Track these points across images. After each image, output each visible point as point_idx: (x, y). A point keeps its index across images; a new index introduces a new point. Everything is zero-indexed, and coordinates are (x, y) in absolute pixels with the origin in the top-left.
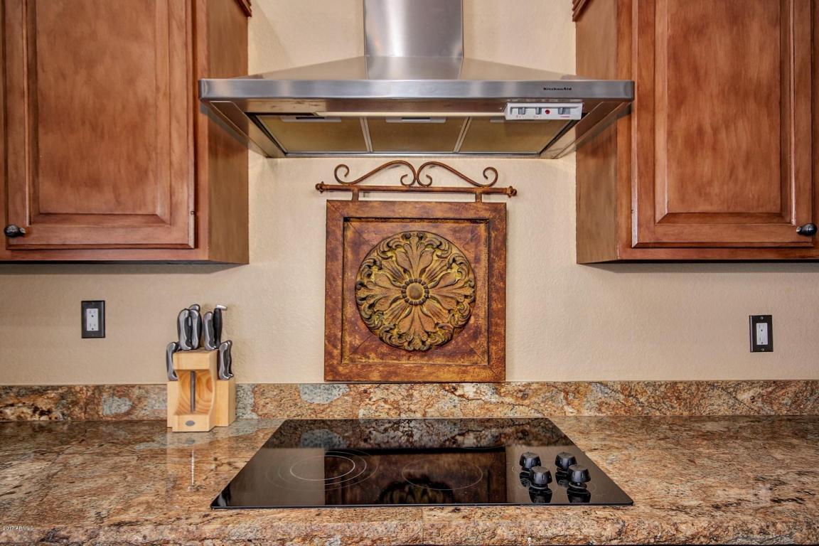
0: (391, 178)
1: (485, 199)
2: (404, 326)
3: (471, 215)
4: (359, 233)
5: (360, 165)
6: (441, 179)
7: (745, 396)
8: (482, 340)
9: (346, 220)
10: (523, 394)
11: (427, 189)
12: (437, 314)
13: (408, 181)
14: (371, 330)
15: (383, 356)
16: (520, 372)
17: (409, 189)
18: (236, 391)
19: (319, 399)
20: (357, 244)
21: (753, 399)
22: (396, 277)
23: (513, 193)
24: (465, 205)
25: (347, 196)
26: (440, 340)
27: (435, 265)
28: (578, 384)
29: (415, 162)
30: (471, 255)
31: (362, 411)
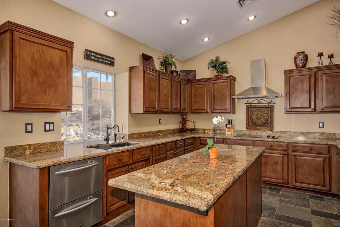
0: (255, 102)
1: (270, 104)
2: (257, 122)
3: (268, 107)
4: (251, 109)
5: (251, 100)
6: (263, 101)
7: (317, 135)
8: (269, 124)
9: (249, 108)
10: (276, 132)
11: (261, 103)
12: (262, 121)
13: (258, 102)
14: (253, 123)
15: (254, 126)
16: (276, 129)
17: (258, 103)
18: (234, 130)
19: (245, 132)
20: (251, 111)
21: (318, 135)
22: (256, 115)
23: (274, 103)
24: (266, 105)
25: (249, 104)
26: (263, 124)
28: (286, 132)
29: (259, 99)
30: (268, 112)
31: (251, 134)
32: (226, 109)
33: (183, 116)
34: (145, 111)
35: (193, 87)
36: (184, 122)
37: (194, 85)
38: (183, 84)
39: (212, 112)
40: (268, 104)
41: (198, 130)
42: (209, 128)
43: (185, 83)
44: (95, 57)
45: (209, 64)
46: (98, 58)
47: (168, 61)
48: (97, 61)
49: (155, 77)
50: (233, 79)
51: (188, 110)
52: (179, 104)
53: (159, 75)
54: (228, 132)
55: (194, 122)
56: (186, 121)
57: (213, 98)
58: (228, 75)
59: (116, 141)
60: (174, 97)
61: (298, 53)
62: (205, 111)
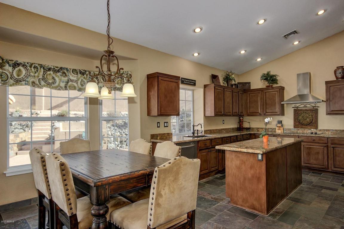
0: (302, 106)
1: (314, 108)
2: (303, 122)
4: (298, 112)
5: (298, 105)
6: (308, 106)
8: (314, 124)
9: (296, 111)
10: (320, 130)
11: (306, 107)
12: (308, 121)
13: (304, 106)
15: (301, 126)
16: (320, 128)
17: (304, 107)
18: (283, 129)
19: (293, 130)
20: (298, 113)
22: (302, 117)
23: (318, 107)
24: (311, 109)
25: (296, 108)
26: (308, 124)
27: (308, 116)
28: (328, 130)
29: (305, 104)
30: (312, 114)
31: (298, 132)
32: (276, 112)
33: (240, 117)
34: (216, 115)
35: (248, 95)
36: (241, 122)
37: (249, 94)
38: (241, 94)
39: (265, 114)
40: (312, 108)
41: (253, 129)
42: (263, 127)
43: (242, 93)
44: (186, 82)
45: (261, 77)
46: (188, 82)
47: (230, 78)
48: (187, 84)
49: (221, 91)
50: (282, 89)
51: (245, 113)
52: (238, 109)
53: (224, 89)
54: (278, 130)
55: (249, 123)
56: (243, 122)
57: (265, 104)
58: (278, 85)
59: (198, 135)
60: (234, 104)
61: (337, 67)
62: (259, 114)
